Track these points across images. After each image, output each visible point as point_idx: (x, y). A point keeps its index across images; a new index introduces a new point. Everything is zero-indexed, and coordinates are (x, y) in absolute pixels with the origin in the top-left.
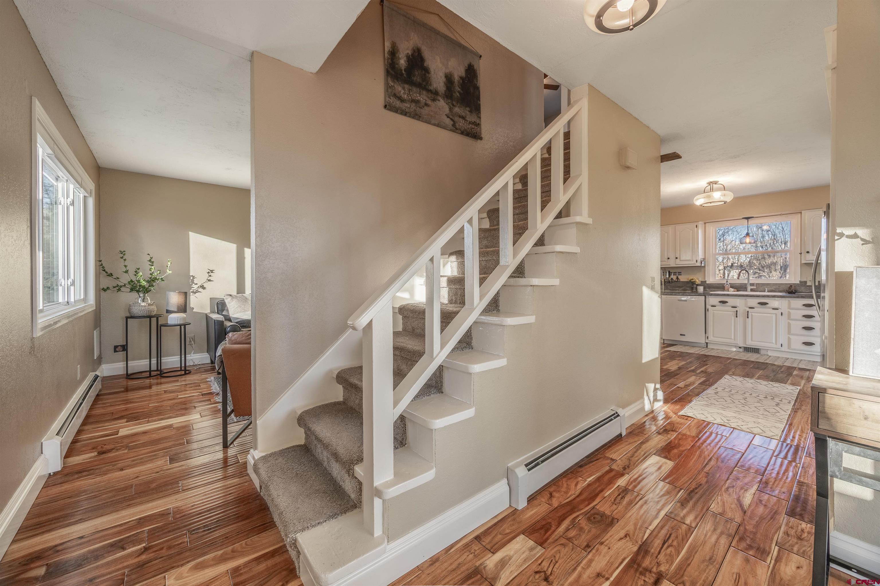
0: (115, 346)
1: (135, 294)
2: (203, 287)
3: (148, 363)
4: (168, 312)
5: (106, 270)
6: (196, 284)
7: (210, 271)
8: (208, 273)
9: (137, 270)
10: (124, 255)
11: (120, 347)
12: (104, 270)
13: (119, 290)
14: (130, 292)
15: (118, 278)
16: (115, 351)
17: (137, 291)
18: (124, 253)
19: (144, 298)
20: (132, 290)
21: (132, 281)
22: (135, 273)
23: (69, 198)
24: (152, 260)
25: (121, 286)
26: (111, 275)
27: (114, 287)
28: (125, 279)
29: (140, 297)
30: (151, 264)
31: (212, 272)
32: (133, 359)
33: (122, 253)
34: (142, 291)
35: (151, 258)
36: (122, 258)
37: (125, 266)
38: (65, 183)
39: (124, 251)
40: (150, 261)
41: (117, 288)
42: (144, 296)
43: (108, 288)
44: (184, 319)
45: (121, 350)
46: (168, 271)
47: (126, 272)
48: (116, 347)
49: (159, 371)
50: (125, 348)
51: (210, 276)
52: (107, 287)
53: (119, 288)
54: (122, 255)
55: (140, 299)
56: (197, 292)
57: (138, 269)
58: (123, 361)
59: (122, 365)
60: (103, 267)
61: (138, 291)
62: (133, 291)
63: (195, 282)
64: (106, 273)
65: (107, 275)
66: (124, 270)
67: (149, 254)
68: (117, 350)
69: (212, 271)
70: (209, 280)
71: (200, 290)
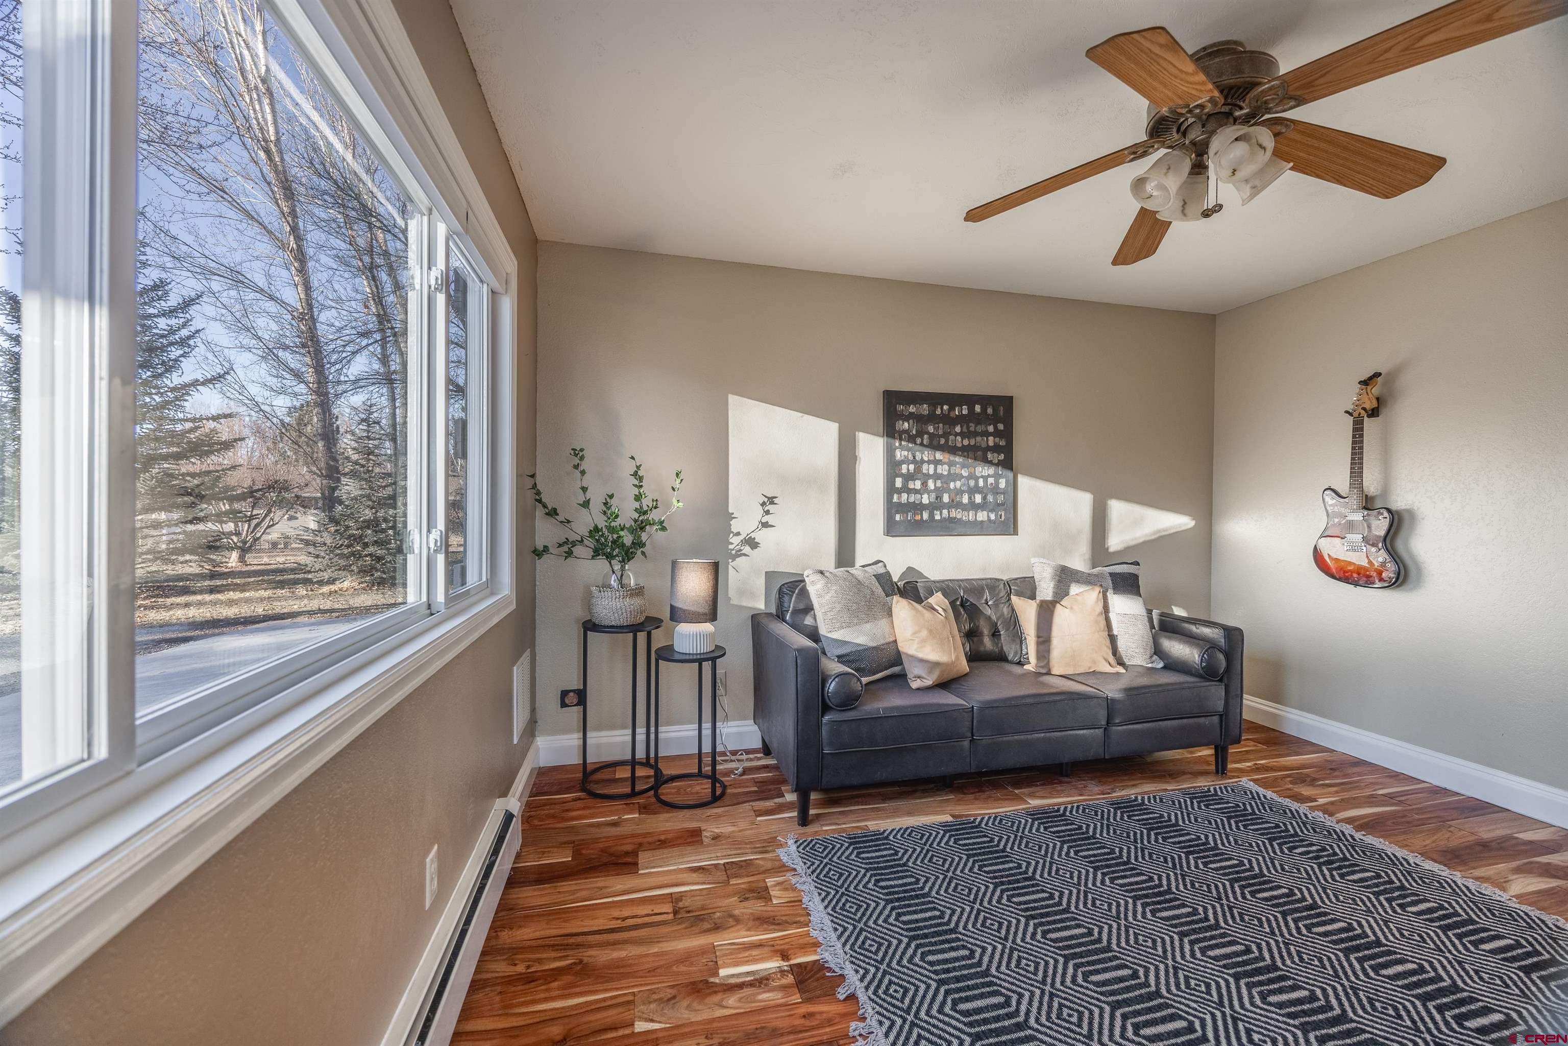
0: (562, 691)
1: (602, 564)
2: (752, 543)
3: (629, 738)
4: (676, 615)
5: (543, 500)
6: (738, 534)
7: (766, 500)
8: (763, 504)
9: (608, 500)
10: (582, 458)
11: (572, 694)
12: (540, 501)
13: (569, 554)
14: (593, 558)
15: (568, 522)
16: (564, 705)
17: (607, 557)
18: (581, 454)
19: (622, 576)
20: (597, 553)
21: (597, 529)
22: (605, 509)
23: (434, 268)
24: (640, 473)
25: (574, 544)
26: (553, 513)
27: (560, 545)
28: (583, 523)
29: (614, 572)
30: (636, 482)
31: (772, 503)
32: (599, 728)
33: (576, 455)
34: (617, 555)
35: (638, 467)
36: (576, 467)
37: (584, 489)
38: (425, 218)
39: (582, 450)
40: (635, 474)
41: (565, 548)
42: (623, 569)
43: (546, 549)
44: (712, 636)
45: (575, 701)
46: (675, 502)
47: (586, 504)
48: (564, 694)
49: (651, 766)
50: (581, 697)
51: (767, 512)
52: (545, 547)
53: (568, 548)
54: (577, 461)
55: (614, 577)
56: (739, 554)
57: (611, 496)
58: (579, 732)
59: (573, 740)
60: (538, 493)
61: (609, 557)
62: (599, 555)
63: (734, 529)
64: (545, 506)
65: (547, 514)
66: (581, 499)
67: (633, 458)
68: (567, 701)
69: (772, 500)
70: (765, 525)
71: (747, 549)
